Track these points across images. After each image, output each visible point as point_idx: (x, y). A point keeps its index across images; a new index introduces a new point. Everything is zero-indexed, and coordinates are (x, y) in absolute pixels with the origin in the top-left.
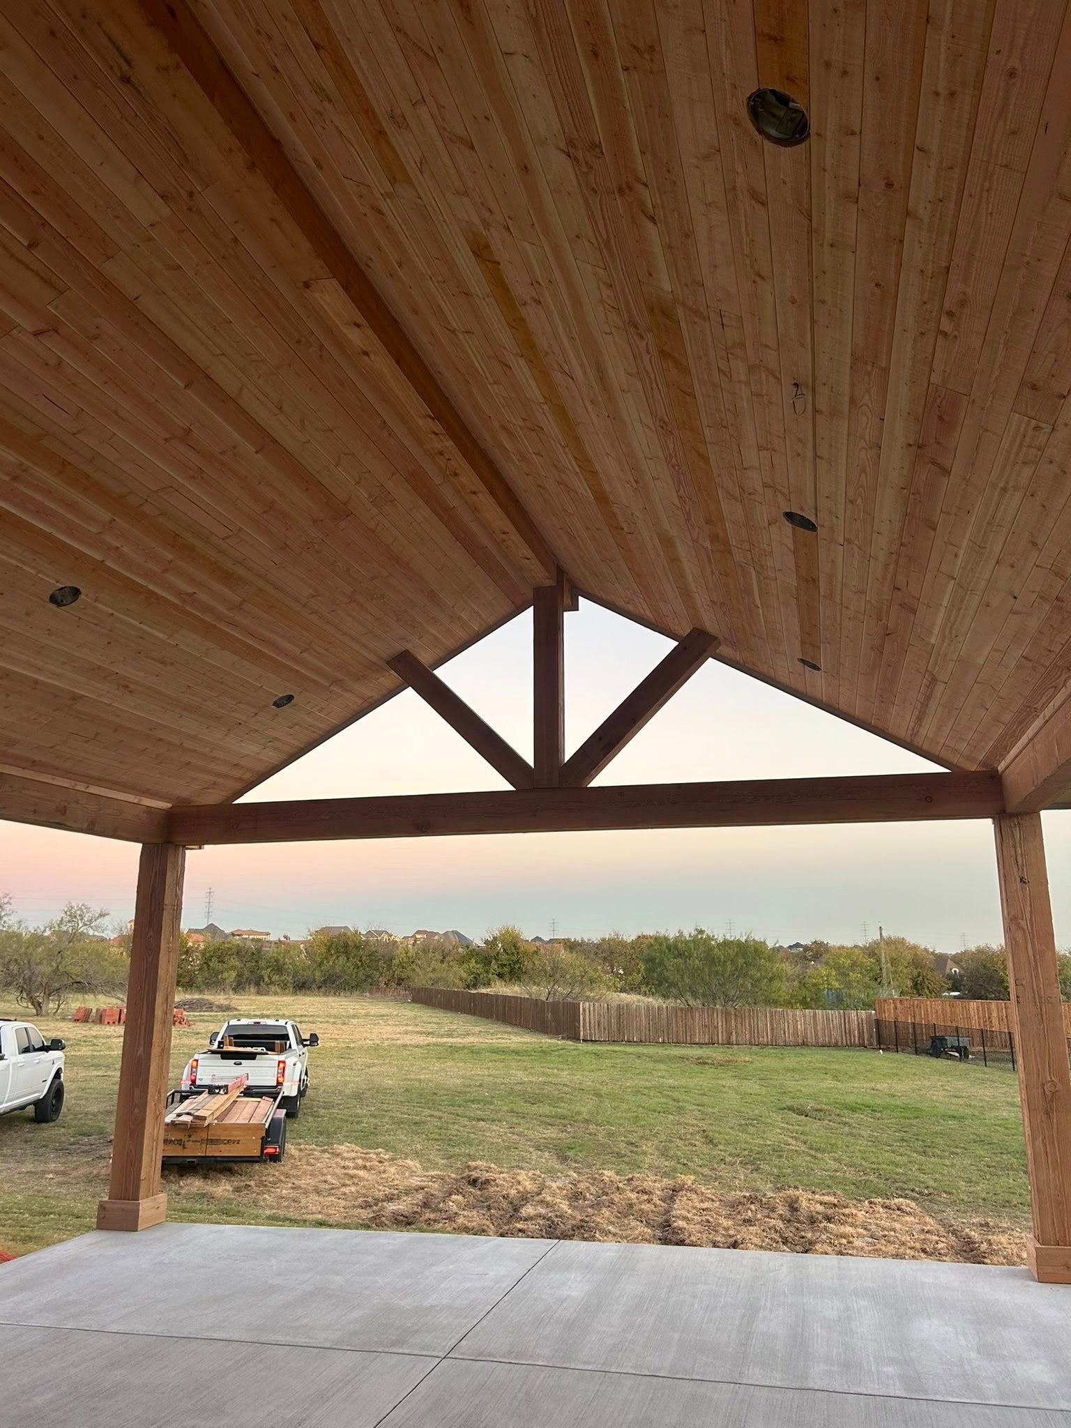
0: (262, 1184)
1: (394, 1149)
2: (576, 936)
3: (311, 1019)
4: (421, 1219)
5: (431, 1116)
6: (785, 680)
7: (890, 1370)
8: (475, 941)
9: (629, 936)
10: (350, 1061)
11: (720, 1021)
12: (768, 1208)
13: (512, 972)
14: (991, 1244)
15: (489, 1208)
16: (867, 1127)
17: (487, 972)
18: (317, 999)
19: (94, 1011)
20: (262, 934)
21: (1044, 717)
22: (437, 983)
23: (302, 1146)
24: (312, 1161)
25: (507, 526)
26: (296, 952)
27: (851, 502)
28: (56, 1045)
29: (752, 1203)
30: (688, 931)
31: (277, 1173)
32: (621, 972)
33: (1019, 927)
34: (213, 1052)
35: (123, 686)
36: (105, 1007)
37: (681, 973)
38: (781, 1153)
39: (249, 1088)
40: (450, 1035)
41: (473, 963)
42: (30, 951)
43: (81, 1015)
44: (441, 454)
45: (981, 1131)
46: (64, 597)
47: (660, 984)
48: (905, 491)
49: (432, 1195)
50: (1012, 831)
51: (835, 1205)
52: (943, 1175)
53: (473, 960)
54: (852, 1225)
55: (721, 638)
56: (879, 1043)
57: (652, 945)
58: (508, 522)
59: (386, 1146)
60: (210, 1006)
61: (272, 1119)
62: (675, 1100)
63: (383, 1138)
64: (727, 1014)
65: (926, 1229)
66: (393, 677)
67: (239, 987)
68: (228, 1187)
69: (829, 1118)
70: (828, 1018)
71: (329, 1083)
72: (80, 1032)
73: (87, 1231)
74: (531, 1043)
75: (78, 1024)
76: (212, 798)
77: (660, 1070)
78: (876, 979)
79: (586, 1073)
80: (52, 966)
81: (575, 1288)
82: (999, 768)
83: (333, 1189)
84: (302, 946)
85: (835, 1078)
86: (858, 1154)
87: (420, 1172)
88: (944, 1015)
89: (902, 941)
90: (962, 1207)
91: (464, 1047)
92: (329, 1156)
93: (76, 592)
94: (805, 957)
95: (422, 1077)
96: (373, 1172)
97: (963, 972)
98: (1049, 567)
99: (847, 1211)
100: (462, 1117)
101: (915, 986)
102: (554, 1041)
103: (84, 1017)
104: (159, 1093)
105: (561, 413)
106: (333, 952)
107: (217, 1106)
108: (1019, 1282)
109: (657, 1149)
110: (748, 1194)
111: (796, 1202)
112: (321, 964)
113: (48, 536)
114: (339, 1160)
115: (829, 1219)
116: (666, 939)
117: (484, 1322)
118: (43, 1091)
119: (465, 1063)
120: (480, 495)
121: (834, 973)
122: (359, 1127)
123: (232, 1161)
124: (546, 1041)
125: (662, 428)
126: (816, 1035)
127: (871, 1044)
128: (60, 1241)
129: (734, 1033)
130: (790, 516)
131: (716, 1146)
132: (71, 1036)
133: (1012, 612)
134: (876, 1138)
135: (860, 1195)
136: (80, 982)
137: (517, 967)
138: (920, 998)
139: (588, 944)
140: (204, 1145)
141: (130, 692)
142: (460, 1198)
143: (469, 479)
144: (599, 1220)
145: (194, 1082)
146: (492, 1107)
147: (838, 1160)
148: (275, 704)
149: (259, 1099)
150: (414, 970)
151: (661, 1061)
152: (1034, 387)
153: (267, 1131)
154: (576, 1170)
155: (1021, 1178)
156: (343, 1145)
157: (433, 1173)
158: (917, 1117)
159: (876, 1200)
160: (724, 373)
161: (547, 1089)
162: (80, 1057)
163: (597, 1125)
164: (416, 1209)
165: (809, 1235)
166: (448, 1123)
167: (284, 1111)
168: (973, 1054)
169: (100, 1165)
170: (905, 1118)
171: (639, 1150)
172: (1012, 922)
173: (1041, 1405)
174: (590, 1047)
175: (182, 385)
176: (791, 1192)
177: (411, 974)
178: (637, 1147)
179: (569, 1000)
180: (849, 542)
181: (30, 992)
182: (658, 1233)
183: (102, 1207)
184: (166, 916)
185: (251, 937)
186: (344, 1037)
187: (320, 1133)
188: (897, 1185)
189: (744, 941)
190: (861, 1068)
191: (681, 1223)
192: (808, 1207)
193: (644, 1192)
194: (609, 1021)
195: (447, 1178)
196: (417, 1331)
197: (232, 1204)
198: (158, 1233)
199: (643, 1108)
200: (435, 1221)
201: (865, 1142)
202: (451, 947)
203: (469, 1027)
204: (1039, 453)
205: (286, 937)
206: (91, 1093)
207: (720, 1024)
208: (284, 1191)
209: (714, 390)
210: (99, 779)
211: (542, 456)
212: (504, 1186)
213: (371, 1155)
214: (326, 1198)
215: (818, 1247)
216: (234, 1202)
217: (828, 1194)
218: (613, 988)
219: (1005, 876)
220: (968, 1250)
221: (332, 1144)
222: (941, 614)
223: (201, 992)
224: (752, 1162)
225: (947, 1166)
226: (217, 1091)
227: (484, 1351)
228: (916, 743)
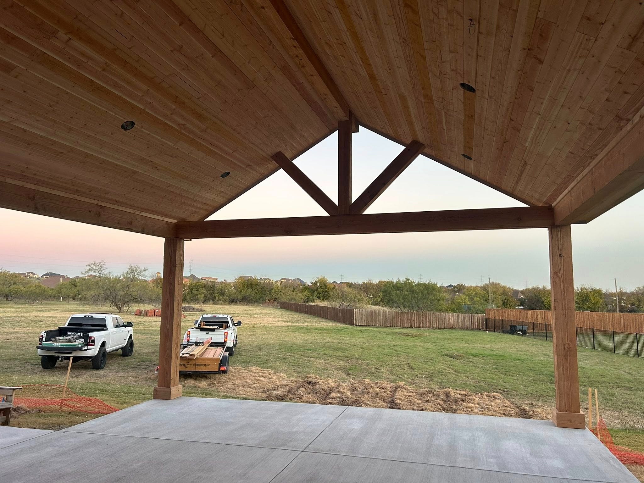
0: (219, 382)
1: (275, 369)
2: (351, 281)
3: (237, 315)
4: (288, 398)
5: (290, 356)
6: (455, 165)
7: (492, 460)
8: (307, 283)
9: (376, 281)
10: (255, 333)
11: (415, 318)
12: (436, 396)
13: (323, 296)
14: (534, 412)
15: (316, 394)
16: (480, 363)
17: (313, 296)
18: (239, 307)
19: (143, 311)
20: (214, 279)
21: (577, 180)
22: (291, 300)
23: (236, 368)
24: (240, 373)
25: (327, 91)
26: (230, 287)
27: (493, 78)
28: (129, 324)
29: (429, 394)
30: (402, 279)
31: (225, 378)
32: (372, 296)
33: (558, 276)
34: (196, 328)
35: (155, 167)
36: (148, 309)
37: (399, 297)
38: (442, 373)
39: (212, 343)
40: (297, 322)
41: (306, 292)
42: (115, 284)
43: (138, 313)
44: (297, 56)
45: (531, 365)
46: (128, 126)
47: (389, 302)
48: (520, 72)
49: (292, 388)
50: (557, 234)
51: (466, 395)
52: (513, 383)
53: (307, 291)
54: (473, 403)
55: (426, 145)
56: (487, 328)
57: (386, 285)
58: (327, 89)
59: (272, 368)
60: (193, 309)
61: (223, 356)
62: (395, 351)
63: (270, 364)
64: (419, 315)
65: (505, 405)
66: (274, 164)
67: (205, 301)
68: (205, 384)
69: (464, 359)
70: (464, 317)
71: (246, 342)
72: (138, 319)
73: (148, 400)
74: (332, 326)
75: (137, 316)
76: (195, 218)
77: (389, 338)
78: (486, 301)
79: (357, 339)
80: (125, 292)
81: (357, 425)
82: (553, 205)
83: (250, 385)
84: (232, 284)
85: (466, 342)
86: (476, 374)
87: (286, 379)
88: (516, 316)
89: (499, 284)
90: (522, 397)
91: (303, 327)
92: (247, 371)
93: (133, 124)
94: (454, 291)
95: (286, 339)
96: (266, 378)
97: (525, 298)
98: (587, 108)
99: (471, 397)
100: (304, 356)
101: (504, 303)
102: (342, 325)
103: (139, 313)
104: (177, 344)
105: (355, 36)
106: (245, 287)
107: (199, 350)
108: (549, 427)
109: (388, 371)
110: (428, 390)
111: (449, 394)
112: (240, 292)
113: (119, 97)
114: (252, 373)
115: (463, 401)
116: (392, 282)
117: (318, 438)
118: (125, 343)
119: (304, 334)
120: (315, 77)
121: (467, 298)
122: (259, 360)
123: (206, 373)
124: (339, 325)
125: (404, 42)
126: (458, 324)
127: (483, 328)
128: (137, 404)
129: (422, 323)
130: (463, 85)
131: (414, 370)
132: (134, 321)
133: (567, 131)
134: (484, 368)
135: (477, 391)
136: (137, 299)
137: (326, 294)
138: (506, 309)
139: (357, 285)
140: (194, 367)
141: (158, 170)
142: (304, 389)
143: (310, 68)
144: (363, 399)
145: (188, 341)
146: (316, 352)
147: (468, 377)
148: (222, 176)
149: (217, 348)
150: (281, 295)
151: (389, 334)
152: (588, 19)
153: (221, 361)
154: (353, 379)
155: (548, 385)
156: (253, 367)
157: (292, 379)
158: (502, 360)
159: (484, 393)
160: (436, 15)
161: (340, 345)
162: (139, 330)
163: (362, 360)
164: (285, 394)
165: (454, 407)
166: (298, 358)
167: (228, 353)
168: (529, 333)
169: (151, 374)
170: (497, 360)
171: (380, 371)
172: (555, 274)
173: (558, 476)
174: (358, 328)
175: (178, 24)
176: (447, 389)
177: (280, 297)
178: (379, 370)
179: (349, 308)
180: (490, 97)
181: (116, 302)
182: (389, 405)
183: (155, 390)
184: (177, 269)
185: (210, 280)
186: (251, 322)
187: (243, 362)
188: (493, 387)
189: (427, 283)
190: (478, 339)
191: (399, 401)
192: (454, 396)
193: (383, 388)
194: (367, 317)
195: (298, 381)
196: (290, 441)
197: (207, 390)
198: (178, 401)
199: (382, 353)
200: (293, 398)
201: (480, 370)
202: (297, 285)
203: (305, 319)
204: (588, 52)
205: (225, 280)
206: (145, 345)
207: (415, 319)
208: (229, 386)
209: (430, 23)
210: (145, 209)
211: (345, 57)
212: (322, 384)
213: (265, 371)
214: (247, 389)
215: (458, 411)
216: (208, 390)
217: (463, 391)
218: (368, 304)
219: (552, 254)
220: (524, 414)
221: (249, 367)
222: (532, 132)
223: (189, 303)
224: (430, 377)
225: (515, 380)
226: (199, 344)
227: (319, 448)
228: (514, 194)
